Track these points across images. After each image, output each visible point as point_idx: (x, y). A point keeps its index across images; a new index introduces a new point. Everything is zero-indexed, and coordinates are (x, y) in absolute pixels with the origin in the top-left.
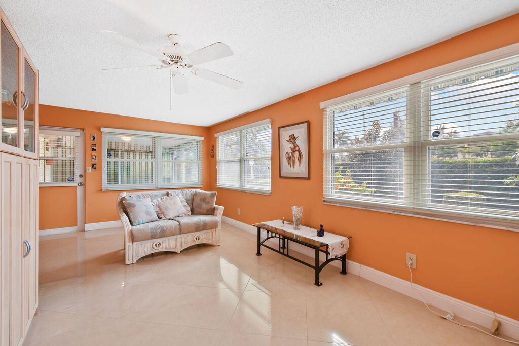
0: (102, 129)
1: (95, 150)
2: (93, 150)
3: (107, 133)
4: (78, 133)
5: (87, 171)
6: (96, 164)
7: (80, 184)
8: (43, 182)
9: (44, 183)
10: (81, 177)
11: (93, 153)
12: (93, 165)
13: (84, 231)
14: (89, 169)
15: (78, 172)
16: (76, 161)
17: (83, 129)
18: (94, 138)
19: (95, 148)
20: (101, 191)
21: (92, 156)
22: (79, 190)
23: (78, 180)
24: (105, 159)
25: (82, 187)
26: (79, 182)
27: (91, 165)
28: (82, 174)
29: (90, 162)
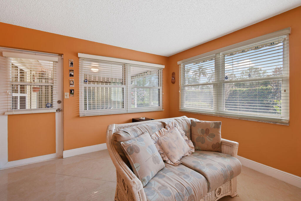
0: (80, 55)
1: (72, 76)
2: (71, 75)
3: (84, 59)
4: (56, 58)
5: (65, 97)
6: (74, 90)
7: (58, 110)
8: (30, 108)
9: (31, 110)
10: (59, 103)
11: (71, 79)
12: (71, 91)
13: (63, 158)
14: (67, 95)
15: (56, 98)
16: (54, 86)
17: (61, 55)
18: (72, 64)
19: (72, 74)
20: (79, 116)
21: (70, 81)
22: (58, 116)
23: (56, 106)
24: (82, 86)
25: (60, 113)
26: (57, 108)
27: (69, 91)
28: (60, 99)
29: (68, 88)
